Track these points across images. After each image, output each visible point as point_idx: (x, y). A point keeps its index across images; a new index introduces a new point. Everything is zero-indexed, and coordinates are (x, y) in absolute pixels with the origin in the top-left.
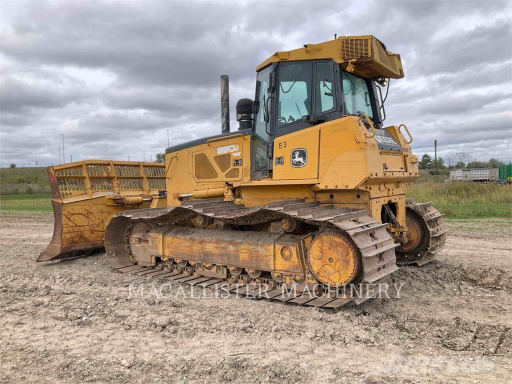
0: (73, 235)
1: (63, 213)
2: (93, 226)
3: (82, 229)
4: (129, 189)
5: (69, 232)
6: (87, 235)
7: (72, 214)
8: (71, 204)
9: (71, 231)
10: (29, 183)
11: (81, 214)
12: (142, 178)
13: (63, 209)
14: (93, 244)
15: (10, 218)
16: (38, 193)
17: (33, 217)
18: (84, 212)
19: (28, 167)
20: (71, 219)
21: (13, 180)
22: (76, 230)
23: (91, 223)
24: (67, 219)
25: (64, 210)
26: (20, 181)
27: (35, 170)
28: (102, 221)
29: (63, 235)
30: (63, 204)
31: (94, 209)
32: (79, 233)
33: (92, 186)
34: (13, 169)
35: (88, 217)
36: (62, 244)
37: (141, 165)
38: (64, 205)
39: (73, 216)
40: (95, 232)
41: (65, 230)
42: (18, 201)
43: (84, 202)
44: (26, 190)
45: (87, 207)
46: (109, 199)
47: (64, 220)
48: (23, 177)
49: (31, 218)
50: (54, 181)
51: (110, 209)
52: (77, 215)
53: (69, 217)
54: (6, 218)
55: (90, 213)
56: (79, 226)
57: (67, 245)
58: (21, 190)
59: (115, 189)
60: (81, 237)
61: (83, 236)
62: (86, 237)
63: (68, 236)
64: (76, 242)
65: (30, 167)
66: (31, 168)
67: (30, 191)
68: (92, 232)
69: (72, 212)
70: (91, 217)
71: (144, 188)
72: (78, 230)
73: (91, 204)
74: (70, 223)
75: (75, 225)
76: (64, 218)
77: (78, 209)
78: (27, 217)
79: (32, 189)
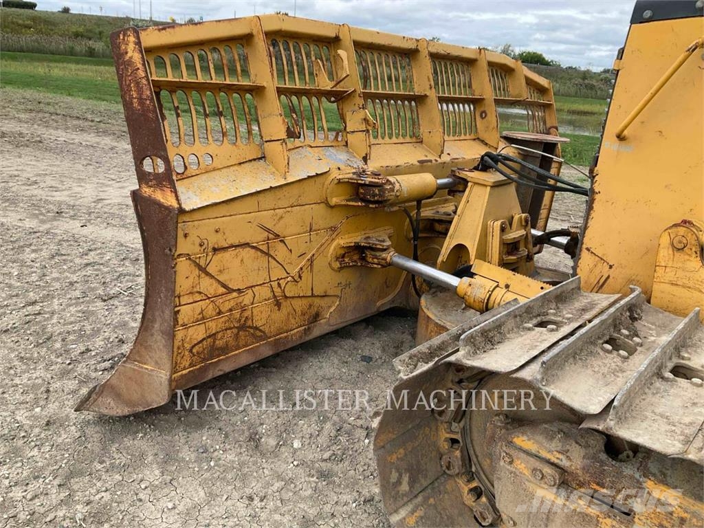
0: (213, 326)
1: (184, 246)
2: (283, 283)
3: (247, 299)
4: (387, 138)
5: (202, 319)
6: (263, 316)
7: (215, 250)
8: (210, 213)
9: (210, 311)
10: (90, 39)
11: (247, 245)
12: (420, 99)
13: (180, 234)
14: (277, 342)
15: (47, 115)
17: (89, 117)
18: (257, 237)
19: (88, 13)
20: (210, 269)
21: (66, 32)
22: (227, 306)
23: (277, 273)
24: (197, 272)
25: (186, 236)
26: (77, 35)
27: (100, 20)
28: (311, 260)
29: (180, 335)
30: (182, 211)
31: (290, 224)
32: (237, 314)
33: (291, 134)
34: (66, 15)
35: (268, 254)
36: (174, 370)
37: (424, 53)
38: (186, 218)
39: (220, 256)
40: (284, 304)
41: (186, 313)
42: (73, 66)
43: (261, 197)
44: (86, 51)
45: (267, 218)
46: (339, 182)
47: (185, 274)
48: (81, 30)
49: (86, 119)
50: (141, 100)
51: (335, 219)
52: (231, 252)
53: (202, 263)
54: (40, 115)
55: (277, 236)
56: (239, 291)
57: (191, 365)
58: (78, 48)
59: (350, 138)
60: (243, 327)
61: (249, 323)
62: (259, 324)
63: (198, 333)
64: (225, 350)
65: (92, 14)
66: (93, 16)
67: (91, 52)
68: (278, 304)
69: (214, 240)
70: (280, 252)
71: (425, 137)
72: (232, 303)
73: (280, 204)
74: (207, 286)
75: (223, 290)
76: (183, 266)
77: (239, 227)
78: (78, 118)
79: (94, 49)
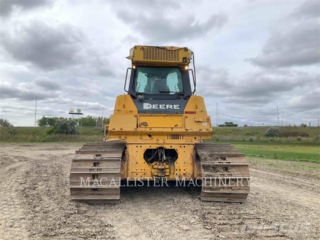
10: (252, 135)
16: (256, 141)
21: (244, 134)
26: (248, 134)
34: (245, 127)
48: (250, 132)
58: (246, 139)
67: (251, 140)
